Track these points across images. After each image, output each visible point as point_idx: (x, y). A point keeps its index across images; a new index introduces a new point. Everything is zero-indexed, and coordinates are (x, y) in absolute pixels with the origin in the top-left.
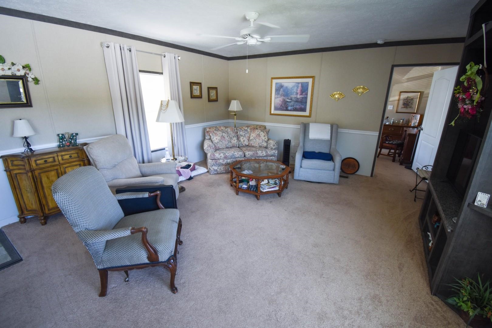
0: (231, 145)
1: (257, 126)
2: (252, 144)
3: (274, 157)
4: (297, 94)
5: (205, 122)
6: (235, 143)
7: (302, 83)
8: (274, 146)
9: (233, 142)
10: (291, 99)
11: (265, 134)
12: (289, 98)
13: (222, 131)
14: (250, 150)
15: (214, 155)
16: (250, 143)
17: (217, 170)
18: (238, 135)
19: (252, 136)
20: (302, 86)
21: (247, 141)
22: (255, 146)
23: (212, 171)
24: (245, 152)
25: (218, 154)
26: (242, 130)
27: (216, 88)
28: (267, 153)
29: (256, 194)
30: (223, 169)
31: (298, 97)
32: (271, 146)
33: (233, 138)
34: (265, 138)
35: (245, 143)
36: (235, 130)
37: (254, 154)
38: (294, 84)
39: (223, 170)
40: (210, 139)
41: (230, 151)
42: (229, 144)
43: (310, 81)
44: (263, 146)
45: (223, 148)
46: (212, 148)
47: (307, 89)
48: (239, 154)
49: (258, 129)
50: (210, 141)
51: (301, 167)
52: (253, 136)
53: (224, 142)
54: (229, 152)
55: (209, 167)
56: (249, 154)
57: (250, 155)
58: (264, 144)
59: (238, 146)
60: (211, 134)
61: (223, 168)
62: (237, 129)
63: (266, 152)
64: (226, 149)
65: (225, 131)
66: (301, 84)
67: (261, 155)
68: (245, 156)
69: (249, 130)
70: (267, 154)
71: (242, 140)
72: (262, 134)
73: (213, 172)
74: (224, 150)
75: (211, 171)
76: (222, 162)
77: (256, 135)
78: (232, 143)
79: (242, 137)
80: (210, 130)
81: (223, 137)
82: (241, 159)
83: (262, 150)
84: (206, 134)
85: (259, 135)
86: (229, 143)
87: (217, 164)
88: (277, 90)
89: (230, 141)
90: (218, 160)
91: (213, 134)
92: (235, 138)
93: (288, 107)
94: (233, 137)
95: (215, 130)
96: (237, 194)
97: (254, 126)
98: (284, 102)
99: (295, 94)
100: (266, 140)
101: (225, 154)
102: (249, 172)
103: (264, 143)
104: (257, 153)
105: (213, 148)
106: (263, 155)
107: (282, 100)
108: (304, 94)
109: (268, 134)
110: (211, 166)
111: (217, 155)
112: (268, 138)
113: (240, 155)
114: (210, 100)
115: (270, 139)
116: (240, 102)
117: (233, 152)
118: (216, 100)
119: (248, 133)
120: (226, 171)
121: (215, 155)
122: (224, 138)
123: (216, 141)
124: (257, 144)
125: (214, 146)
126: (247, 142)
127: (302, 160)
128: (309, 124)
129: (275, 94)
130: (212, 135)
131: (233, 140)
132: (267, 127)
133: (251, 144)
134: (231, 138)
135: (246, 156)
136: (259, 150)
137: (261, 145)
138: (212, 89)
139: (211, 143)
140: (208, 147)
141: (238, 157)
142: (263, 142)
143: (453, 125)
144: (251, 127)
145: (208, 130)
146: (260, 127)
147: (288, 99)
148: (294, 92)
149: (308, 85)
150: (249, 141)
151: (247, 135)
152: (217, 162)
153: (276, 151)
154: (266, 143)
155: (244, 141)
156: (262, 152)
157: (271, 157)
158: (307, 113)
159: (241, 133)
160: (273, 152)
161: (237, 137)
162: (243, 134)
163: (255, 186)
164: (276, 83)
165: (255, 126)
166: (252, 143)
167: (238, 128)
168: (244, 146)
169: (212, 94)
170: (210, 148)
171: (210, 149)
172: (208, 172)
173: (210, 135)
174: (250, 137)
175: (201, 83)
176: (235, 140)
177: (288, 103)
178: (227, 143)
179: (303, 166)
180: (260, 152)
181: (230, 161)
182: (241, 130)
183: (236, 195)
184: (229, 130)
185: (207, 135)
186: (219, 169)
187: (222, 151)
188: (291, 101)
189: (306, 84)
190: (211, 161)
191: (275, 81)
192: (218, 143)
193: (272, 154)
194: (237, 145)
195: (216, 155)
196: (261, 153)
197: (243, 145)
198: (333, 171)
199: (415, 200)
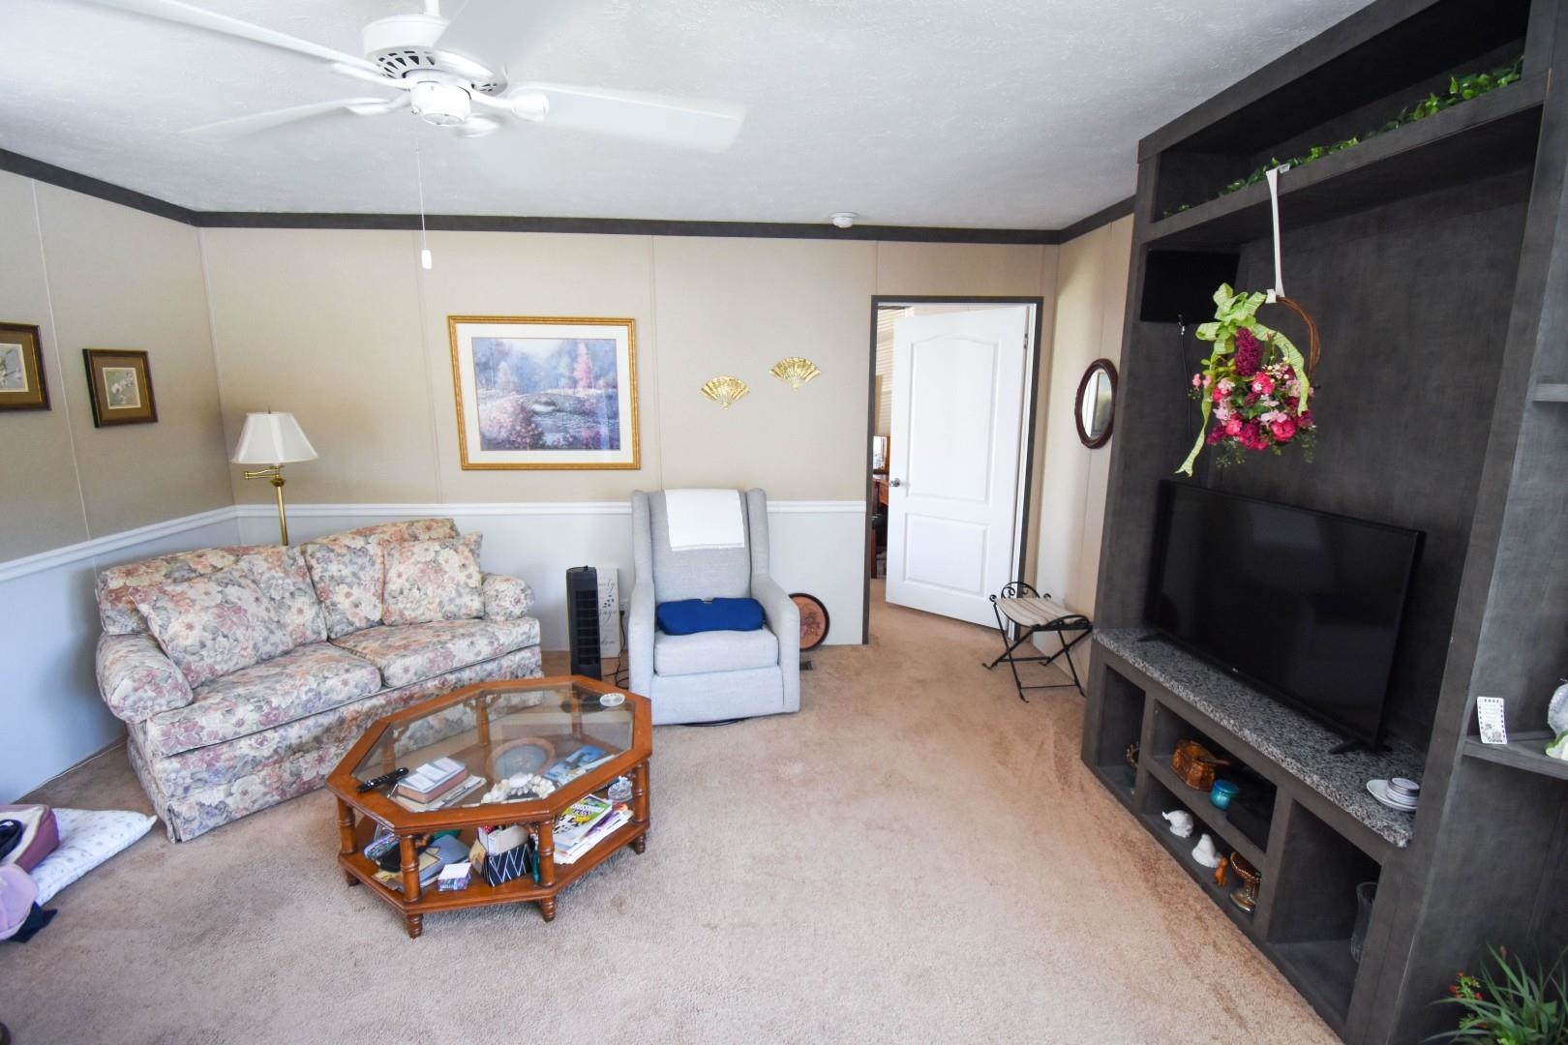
0: (287, 639)
1: (412, 524)
2: (406, 613)
3: (526, 654)
4: (574, 383)
5: (84, 539)
6: (308, 624)
7: (590, 344)
8: (518, 601)
9: (292, 619)
10: (553, 404)
11: (466, 558)
12: (544, 399)
13: (220, 575)
14: (406, 647)
15: (190, 726)
16: (392, 608)
17: (226, 805)
18: (316, 578)
19: (400, 575)
20: (593, 355)
21: (375, 601)
22: (422, 619)
23: (187, 821)
24: (382, 662)
25: (217, 716)
26: (339, 555)
27: (139, 357)
28: (498, 639)
29: (538, 894)
30: (262, 789)
31: (578, 395)
32: (507, 604)
33: (288, 602)
34: (469, 577)
35: (362, 615)
36: (295, 560)
37: (432, 661)
38: (554, 346)
39: (265, 794)
40: (143, 629)
41: (291, 676)
42: (274, 639)
43: (620, 333)
44: (464, 611)
45: (240, 666)
46: (167, 686)
47: (614, 364)
48: (352, 684)
49: (421, 537)
50: (143, 642)
51: (655, 672)
52: (405, 577)
53: (240, 633)
54: (287, 688)
55: (161, 802)
56: (406, 670)
57: (412, 671)
58: (469, 603)
59: (324, 636)
60: (144, 608)
61: (263, 782)
62: (303, 553)
63: (493, 639)
64: (262, 670)
65: (236, 574)
66: (587, 346)
67: (470, 658)
68: (384, 683)
69: (373, 549)
70: (496, 645)
71: (344, 604)
72: (451, 559)
73: (196, 823)
74: (250, 682)
75: (178, 822)
76: (253, 753)
77: (420, 566)
78: (290, 628)
79: (343, 588)
80: (131, 582)
81: (228, 609)
82: (368, 704)
83: (472, 635)
84: (106, 606)
85: (435, 567)
86: (272, 632)
87: (217, 773)
88: (485, 368)
89: (278, 622)
90: (225, 748)
91: (159, 604)
92: (303, 601)
93: (541, 434)
94: (292, 594)
95: (167, 576)
96: (414, 930)
97: (394, 525)
98: (521, 416)
99: (563, 382)
100: (475, 581)
101: (269, 703)
102: (445, 774)
103: (469, 597)
104: (449, 656)
105: (176, 687)
106: (478, 654)
107: (510, 409)
108: (601, 382)
109: (479, 556)
110: (180, 791)
111: (212, 722)
112: (480, 572)
113: (356, 686)
114: (102, 418)
115: (489, 574)
116: (296, 418)
117: (311, 679)
118: (148, 415)
119: (373, 563)
120: (283, 792)
121: (195, 724)
122: (238, 610)
123: (190, 639)
124: (434, 606)
125: (180, 677)
126: (375, 606)
127: (656, 641)
128: (661, 494)
129: (478, 383)
130: (154, 608)
131: (294, 609)
132: (459, 524)
133: (401, 615)
134: (280, 605)
135: (395, 683)
136: (454, 637)
137: (452, 608)
138: (110, 359)
139: (154, 662)
140: (136, 690)
141: (350, 701)
142: (460, 595)
143: (1190, 472)
144: (383, 532)
145: (115, 583)
146: (429, 528)
147: (537, 402)
148: (561, 375)
149: (614, 350)
150: (383, 601)
151: (371, 574)
152: (217, 758)
153: (532, 626)
154: (476, 597)
155: (356, 603)
156: (472, 643)
157: (518, 656)
158: (624, 455)
159: (334, 568)
160: (520, 630)
161: (311, 591)
162: (346, 572)
163: (517, 852)
164: (476, 341)
165: (404, 527)
166: (407, 607)
167: (310, 549)
168: (359, 629)
169: (115, 387)
170: (158, 690)
171: (151, 694)
172: (159, 827)
173: (136, 610)
174: (385, 583)
175: (33, 330)
176: (306, 608)
177: (539, 419)
178: (259, 634)
179: (660, 667)
180: (463, 643)
181: (303, 732)
182: (332, 555)
183: (406, 937)
184: (259, 564)
185: (110, 613)
186: (237, 796)
187: (241, 690)
188: (554, 411)
189: (607, 348)
190: (175, 763)
191: (466, 332)
192: (203, 645)
193: (520, 639)
194: (319, 634)
195: (203, 721)
196: (467, 650)
197: (351, 624)
198: (778, 668)
199: (1022, 697)
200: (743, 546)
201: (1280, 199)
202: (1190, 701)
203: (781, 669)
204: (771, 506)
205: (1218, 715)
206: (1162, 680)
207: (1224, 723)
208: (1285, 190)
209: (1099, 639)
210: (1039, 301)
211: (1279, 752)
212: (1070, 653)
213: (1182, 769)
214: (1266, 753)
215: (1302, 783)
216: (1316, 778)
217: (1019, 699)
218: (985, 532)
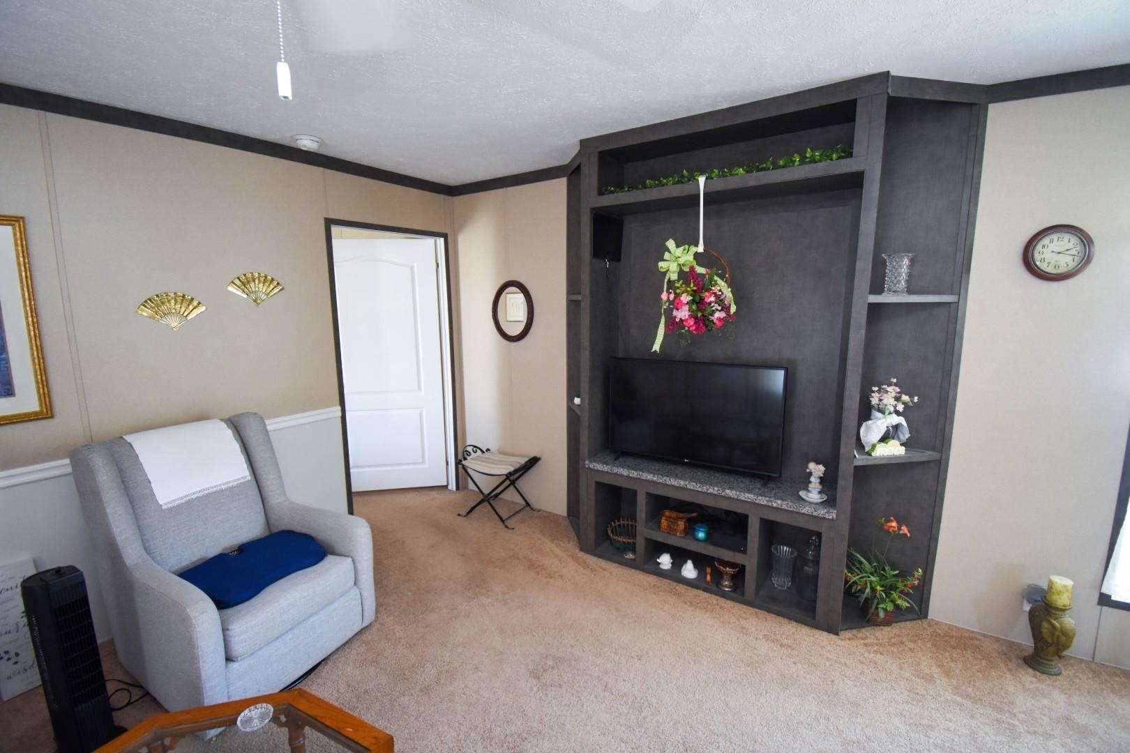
127: (223, 622)
128: (124, 440)
143: (658, 350)
198: (355, 587)
199: (507, 527)
200: (249, 478)
201: (705, 194)
202: (681, 486)
203: (358, 587)
204: (269, 424)
205: (705, 488)
206: (655, 479)
207: (711, 490)
208: (710, 190)
209: (591, 467)
210: (445, 236)
211: (752, 496)
212: (516, 485)
213: (670, 527)
214: (744, 499)
215: (772, 507)
216: (779, 502)
217: (506, 529)
218: (421, 414)
